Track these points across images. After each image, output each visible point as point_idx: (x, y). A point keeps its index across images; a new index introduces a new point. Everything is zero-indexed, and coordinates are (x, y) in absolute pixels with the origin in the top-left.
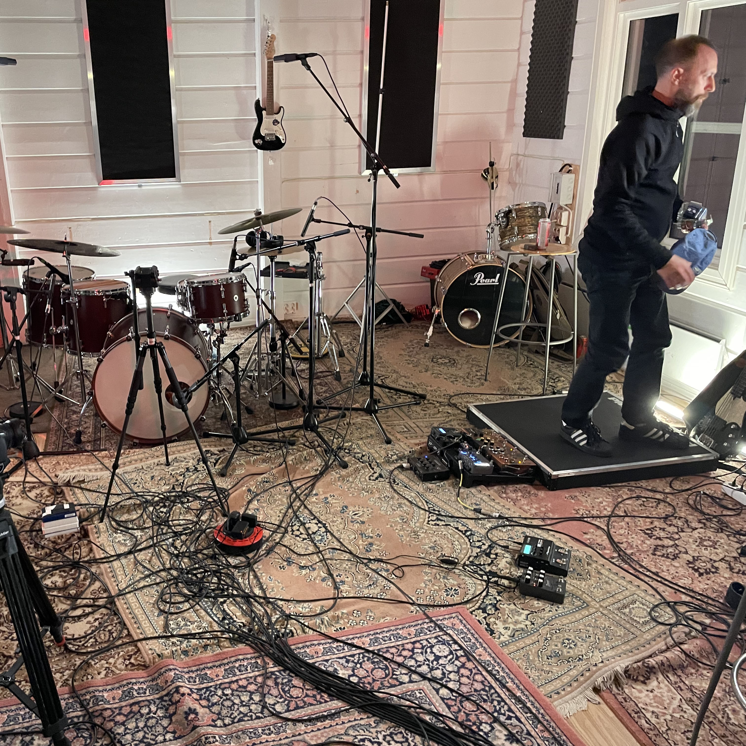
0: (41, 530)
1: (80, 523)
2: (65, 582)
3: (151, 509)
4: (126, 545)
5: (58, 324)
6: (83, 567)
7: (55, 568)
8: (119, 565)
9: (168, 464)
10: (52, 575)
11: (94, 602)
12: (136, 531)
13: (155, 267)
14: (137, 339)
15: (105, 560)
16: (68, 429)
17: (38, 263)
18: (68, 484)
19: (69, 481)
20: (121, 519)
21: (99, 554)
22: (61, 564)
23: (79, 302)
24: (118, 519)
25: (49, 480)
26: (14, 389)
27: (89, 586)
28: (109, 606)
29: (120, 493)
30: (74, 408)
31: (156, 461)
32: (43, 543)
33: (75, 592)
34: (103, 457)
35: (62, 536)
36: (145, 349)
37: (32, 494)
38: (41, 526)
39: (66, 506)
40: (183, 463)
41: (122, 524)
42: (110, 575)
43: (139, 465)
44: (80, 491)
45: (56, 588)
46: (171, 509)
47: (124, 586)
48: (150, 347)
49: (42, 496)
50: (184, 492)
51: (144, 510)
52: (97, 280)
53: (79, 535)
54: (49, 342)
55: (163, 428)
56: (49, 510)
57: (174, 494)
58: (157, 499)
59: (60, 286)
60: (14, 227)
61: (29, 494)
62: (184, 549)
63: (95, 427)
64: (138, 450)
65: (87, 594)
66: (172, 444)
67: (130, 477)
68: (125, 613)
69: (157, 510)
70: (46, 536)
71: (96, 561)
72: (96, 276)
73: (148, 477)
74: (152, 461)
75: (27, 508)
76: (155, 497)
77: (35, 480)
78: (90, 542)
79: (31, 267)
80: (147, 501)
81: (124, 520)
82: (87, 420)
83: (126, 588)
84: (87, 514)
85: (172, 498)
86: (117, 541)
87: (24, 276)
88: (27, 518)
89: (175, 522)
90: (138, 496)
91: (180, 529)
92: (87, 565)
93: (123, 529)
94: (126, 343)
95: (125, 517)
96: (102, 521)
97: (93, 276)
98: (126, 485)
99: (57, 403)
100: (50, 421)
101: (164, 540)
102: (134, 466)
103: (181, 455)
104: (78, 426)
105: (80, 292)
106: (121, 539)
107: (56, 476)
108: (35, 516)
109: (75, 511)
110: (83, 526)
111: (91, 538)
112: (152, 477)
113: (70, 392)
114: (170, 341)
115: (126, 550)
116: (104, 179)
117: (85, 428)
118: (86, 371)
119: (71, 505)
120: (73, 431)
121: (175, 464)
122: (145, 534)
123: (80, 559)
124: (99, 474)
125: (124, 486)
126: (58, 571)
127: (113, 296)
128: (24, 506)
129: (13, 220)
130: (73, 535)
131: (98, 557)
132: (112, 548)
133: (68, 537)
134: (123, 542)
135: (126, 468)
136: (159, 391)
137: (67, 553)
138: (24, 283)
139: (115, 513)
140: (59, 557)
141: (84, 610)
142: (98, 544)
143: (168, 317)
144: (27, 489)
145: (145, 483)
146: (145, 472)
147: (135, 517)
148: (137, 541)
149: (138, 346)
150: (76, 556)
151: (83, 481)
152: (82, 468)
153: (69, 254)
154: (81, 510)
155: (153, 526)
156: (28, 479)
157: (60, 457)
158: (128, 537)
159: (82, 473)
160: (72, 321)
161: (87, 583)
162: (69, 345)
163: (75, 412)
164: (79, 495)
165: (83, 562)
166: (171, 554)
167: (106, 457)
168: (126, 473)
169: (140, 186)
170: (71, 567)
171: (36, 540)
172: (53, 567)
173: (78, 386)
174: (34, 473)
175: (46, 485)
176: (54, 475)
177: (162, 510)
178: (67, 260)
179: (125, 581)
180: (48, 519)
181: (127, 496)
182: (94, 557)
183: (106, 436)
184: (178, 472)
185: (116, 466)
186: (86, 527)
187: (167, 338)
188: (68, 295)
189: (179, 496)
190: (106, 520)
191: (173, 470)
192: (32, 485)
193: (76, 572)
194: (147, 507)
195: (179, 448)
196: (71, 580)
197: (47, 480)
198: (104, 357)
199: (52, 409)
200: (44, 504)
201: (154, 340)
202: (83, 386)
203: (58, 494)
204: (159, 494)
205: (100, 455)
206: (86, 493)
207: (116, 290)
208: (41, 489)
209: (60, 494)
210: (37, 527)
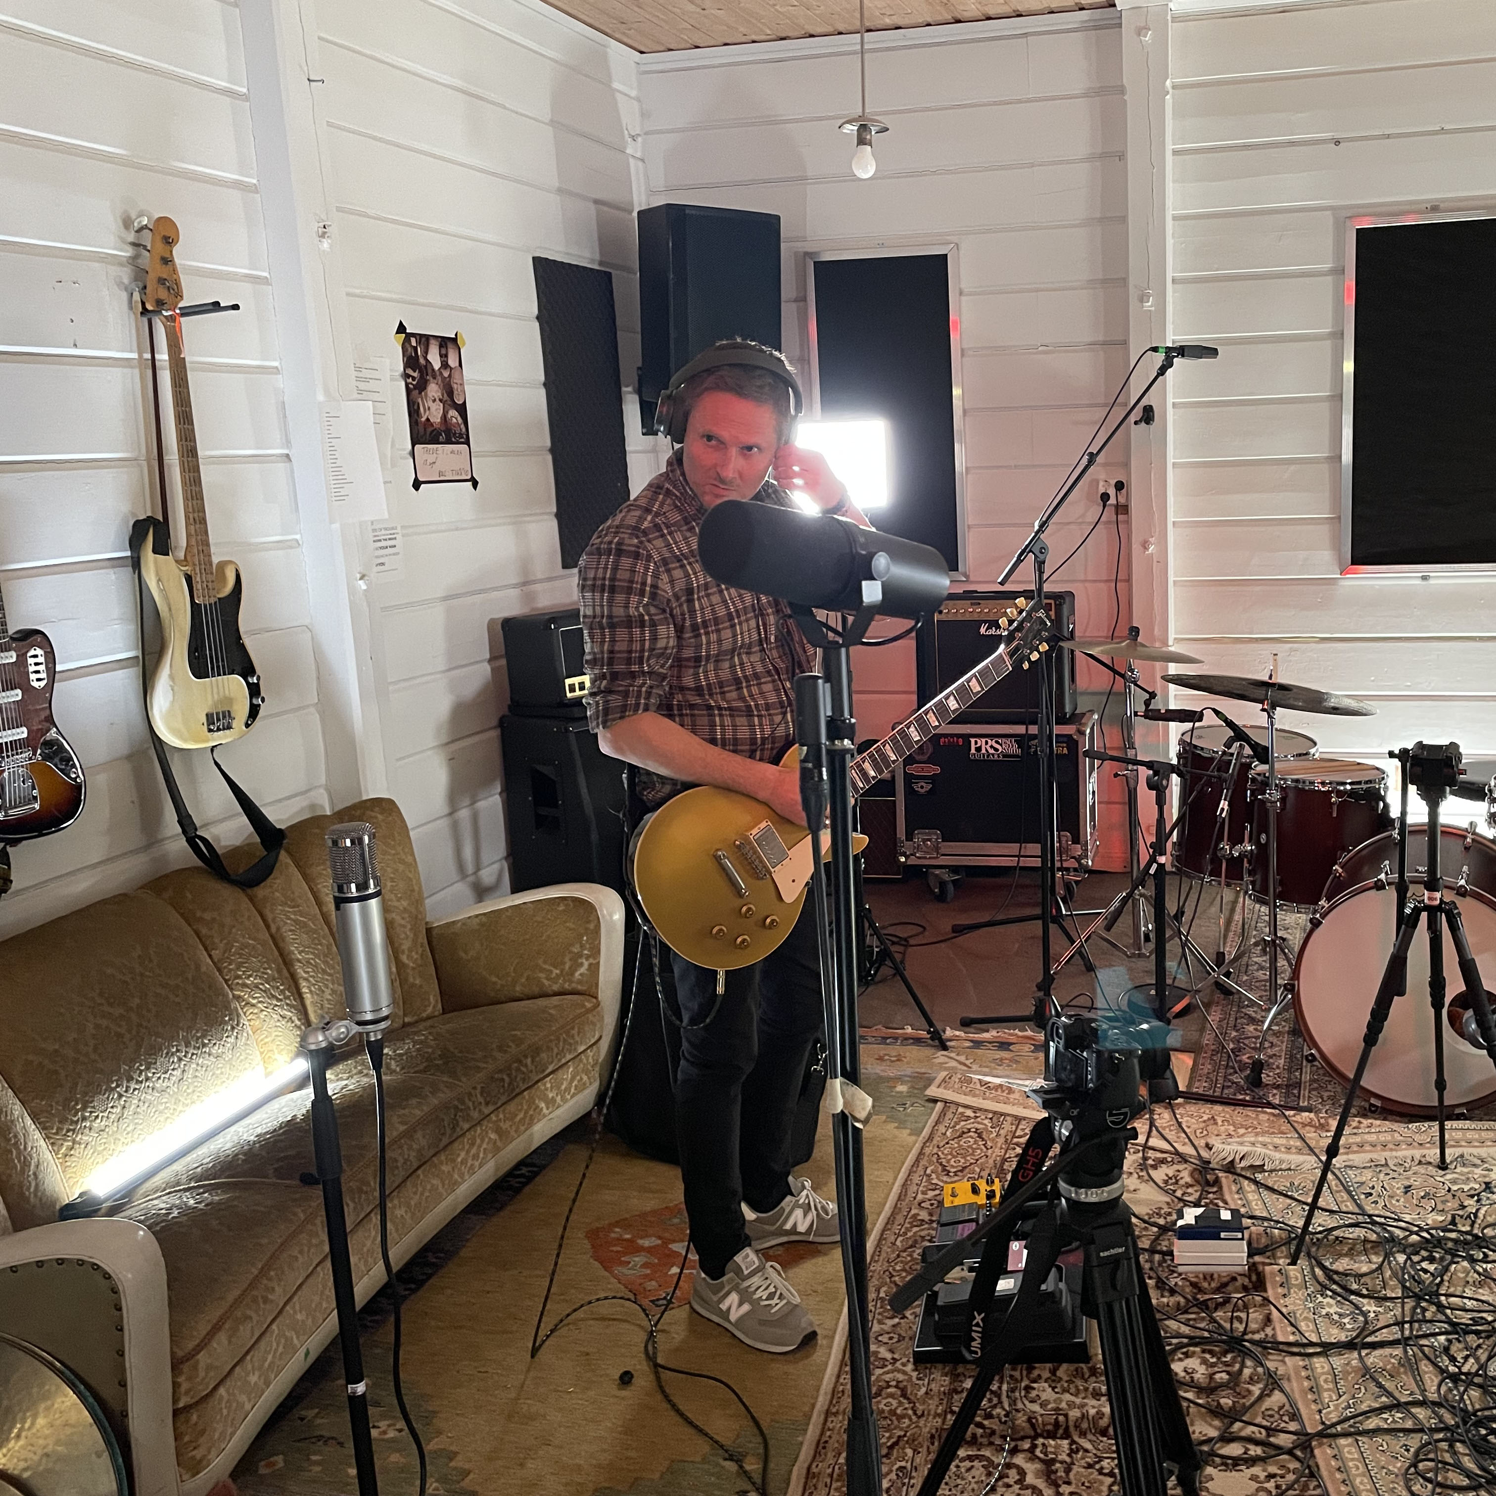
0: (1171, 1253)
1: (1250, 1255)
2: (1211, 1376)
3: (1401, 1258)
4: (1342, 1326)
5: (1234, 839)
6: (1248, 1353)
7: (1194, 1341)
8: (1327, 1367)
9: (1443, 1165)
10: (1187, 1355)
11: (1269, 1436)
12: (1365, 1301)
13: (1454, 746)
14: (1402, 889)
15: (1295, 1350)
16: (1237, 1051)
17: (1210, 718)
18: (1230, 1168)
19: (1232, 1162)
20: (1334, 1267)
21: (1284, 1334)
22: (1206, 1334)
23: (1283, 800)
24: (1327, 1264)
25: (1194, 1153)
26: (1140, 956)
27: (1261, 1398)
28: (1298, 1453)
29: (1335, 1208)
30: (1250, 1011)
31: (1417, 1153)
32: (1172, 1282)
33: (1230, 1402)
34: (1304, 1125)
35: (1212, 1275)
36: (1417, 911)
37: (1159, 1175)
38: (1171, 1244)
39: (1226, 1215)
40: (1478, 1171)
41: (1335, 1277)
42: (1306, 1384)
43: (1380, 1156)
44: (1253, 1187)
45: (1192, 1384)
46: (1446, 1269)
47: (1334, 1418)
48: (1427, 908)
49: (1177, 1183)
50: (1476, 1237)
51: (1386, 1256)
52: (1322, 760)
53: (1246, 1281)
54: (1215, 872)
55: (1441, 1085)
56: (1190, 1216)
57: (1453, 1235)
58: (1414, 1238)
59: (1248, 766)
60: (1172, 649)
61: (1152, 1173)
62: (1470, 1366)
63: (1291, 1057)
64: (1378, 1122)
65: (1256, 1416)
66: (1455, 1124)
67: (1358, 1179)
68: (1334, 1481)
69: (1413, 1264)
70: (1181, 1269)
71: (1277, 1346)
72: (1316, 752)
73: (1398, 1186)
74: (1408, 1153)
75: (1146, 1202)
76: (1412, 1233)
77: (1165, 1146)
78: (1267, 1300)
79: (1197, 724)
80: (1392, 1239)
81: (1341, 1269)
82: (1275, 1040)
83: (1339, 1423)
84: (1264, 1241)
85: (1450, 1245)
86: (1324, 1312)
87: (1182, 742)
88: (1145, 1222)
89: (1452, 1299)
90: (1374, 1223)
91: (1465, 1318)
92: (1256, 1350)
93: (1339, 1290)
94: (1373, 892)
95: (1342, 1264)
96: (1293, 1263)
97: (1312, 751)
98: (1349, 1193)
99: (1218, 995)
100: (1202, 1030)
101: (1426, 1336)
102: (1368, 1156)
103: (1475, 1151)
104: (1259, 1050)
105: (1285, 780)
106: (1332, 1311)
107: (1209, 1147)
108: (1161, 1221)
109: (1241, 1229)
110: (1254, 1264)
111: (1270, 1294)
112: (1407, 1189)
113: (1245, 978)
114: (1468, 899)
115: (1343, 1337)
116: (1353, 563)
117: (1271, 1057)
118: (1284, 940)
119: (1235, 1212)
120: (1245, 1058)
121: (1459, 1170)
122: (1386, 1312)
123: (1245, 1333)
124: (1295, 1159)
125: (1345, 1196)
126: (1198, 1349)
127: (1351, 793)
128: (1140, 1195)
129: (1172, 636)
130: (1234, 1279)
131: (1281, 1339)
132: (1312, 1326)
133: (1225, 1280)
134: (1336, 1317)
135: (1351, 1156)
136: (1437, 1004)
137: (1218, 1315)
138: (1179, 756)
139: (1321, 1252)
140: (1203, 1319)
141: (1247, 1449)
142: (1284, 1310)
143: (1467, 849)
144: (1150, 1162)
145: (1391, 1197)
146: (1393, 1174)
147: (1365, 1269)
148: (1366, 1322)
149: (1401, 905)
150: (1236, 1324)
151: (1261, 1168)
152: (1260, 1139)
153: (1274, 706)
154: (1253, 1228)
155: (1403, 1298)
156: (1152, 1142)
157: (1218, 1108)
158: (1347, 1309)
159: (1259, 1150)
160: (1264, 836)
161: (1256, 1390)
162: (1253, 883)
163: (1252, 1020)
164: (1250, 1196)
165: (1251, 1341)
166: (1442, 1371)
167: (1310, 1124)
168: (1351, 1167)
169: (1424, 578)
170: (1226, 1347)
171: (1160, 1273)
172: (1190, 1338)
173: (1262, 968)
174: (1166, 1132)
175: (1186, 1161)
176: (1202, 1142)
177: (1425, 1265)
178: (1269, 716)
179: (1337, 1406)
180: (1187, 1233)
181: (1352, 1219)
182: (1274, 1336)
183: (1312, 1081)
184: (1466, 1188)
185: (1333, 1151)
186: (1260, 1268)
187: (1462, 892)
188: (1263, 784)
189: (1466, 1242)
190: (1303, 1262)
191: (1454, 1182)
192: (1159, 1155)
193: (1234, 1358)
194: (1393, 1254)
195: (1469, 1135)
196: (1224, 1376)
197: (1188, 1150)
198: (1324, 916)
199: (1208, 1006)
200: (1180, 1199)
201: (1438, 895)
202: (1274, 971)
203: (1208, 1183)
204: (1421, 1229)
205: (1298, 1118)
206: (1265, 1193)
207: (1359, 783)
208: (1176, 1167)
209: (1212, 1186)
210: (1164, 1246)
